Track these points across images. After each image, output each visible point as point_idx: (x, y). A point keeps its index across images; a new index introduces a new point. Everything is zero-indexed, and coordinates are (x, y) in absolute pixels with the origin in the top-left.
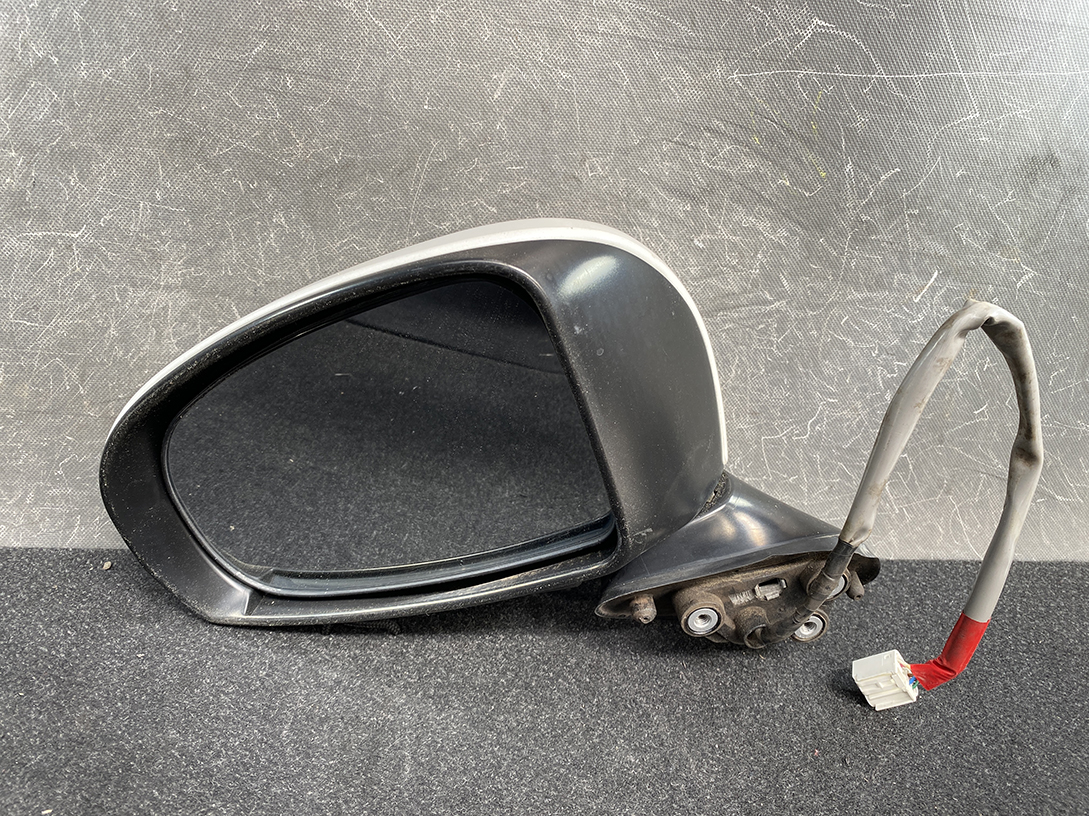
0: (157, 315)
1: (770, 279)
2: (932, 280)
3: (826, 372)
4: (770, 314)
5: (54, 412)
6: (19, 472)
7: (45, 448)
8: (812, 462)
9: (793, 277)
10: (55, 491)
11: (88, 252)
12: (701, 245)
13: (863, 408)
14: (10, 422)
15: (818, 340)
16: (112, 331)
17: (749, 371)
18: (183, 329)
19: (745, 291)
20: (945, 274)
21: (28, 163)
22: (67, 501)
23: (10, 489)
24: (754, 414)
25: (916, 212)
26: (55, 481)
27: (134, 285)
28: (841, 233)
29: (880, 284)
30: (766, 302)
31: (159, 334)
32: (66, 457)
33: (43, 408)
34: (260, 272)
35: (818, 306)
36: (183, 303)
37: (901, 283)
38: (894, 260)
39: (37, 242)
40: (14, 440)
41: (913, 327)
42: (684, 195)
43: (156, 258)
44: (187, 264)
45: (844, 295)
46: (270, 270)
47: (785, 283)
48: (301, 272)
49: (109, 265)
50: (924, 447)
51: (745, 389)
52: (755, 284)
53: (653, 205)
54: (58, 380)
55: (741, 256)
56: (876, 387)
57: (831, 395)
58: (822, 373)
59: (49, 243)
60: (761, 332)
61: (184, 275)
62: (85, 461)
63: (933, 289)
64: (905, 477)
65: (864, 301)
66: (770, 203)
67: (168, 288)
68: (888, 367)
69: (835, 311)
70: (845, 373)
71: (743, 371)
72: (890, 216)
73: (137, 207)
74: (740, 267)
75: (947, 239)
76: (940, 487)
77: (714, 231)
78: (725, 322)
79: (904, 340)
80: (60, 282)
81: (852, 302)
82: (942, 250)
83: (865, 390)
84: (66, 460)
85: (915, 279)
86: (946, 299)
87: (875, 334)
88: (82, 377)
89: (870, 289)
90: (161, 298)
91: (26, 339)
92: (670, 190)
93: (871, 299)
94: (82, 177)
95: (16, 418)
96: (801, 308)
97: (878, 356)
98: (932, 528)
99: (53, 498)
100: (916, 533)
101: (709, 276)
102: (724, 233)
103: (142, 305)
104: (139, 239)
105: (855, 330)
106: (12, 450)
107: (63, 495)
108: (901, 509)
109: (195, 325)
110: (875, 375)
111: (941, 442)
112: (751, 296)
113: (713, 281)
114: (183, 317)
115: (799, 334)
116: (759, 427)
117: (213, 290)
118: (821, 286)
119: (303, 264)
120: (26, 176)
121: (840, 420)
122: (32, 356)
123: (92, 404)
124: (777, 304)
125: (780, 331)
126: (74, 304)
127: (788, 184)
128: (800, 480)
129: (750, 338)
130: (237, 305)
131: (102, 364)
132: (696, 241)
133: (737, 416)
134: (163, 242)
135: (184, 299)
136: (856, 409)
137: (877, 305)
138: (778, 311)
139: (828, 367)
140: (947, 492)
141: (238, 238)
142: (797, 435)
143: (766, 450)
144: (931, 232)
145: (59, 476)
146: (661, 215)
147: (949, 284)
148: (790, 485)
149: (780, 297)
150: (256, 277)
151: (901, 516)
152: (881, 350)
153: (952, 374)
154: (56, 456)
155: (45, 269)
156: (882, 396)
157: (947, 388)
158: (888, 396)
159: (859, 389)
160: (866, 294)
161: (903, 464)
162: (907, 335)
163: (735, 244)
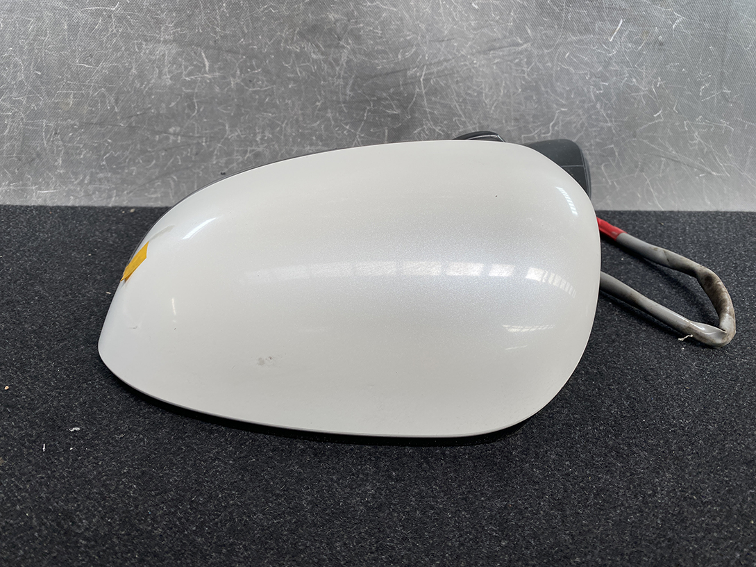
0: (159, 59)
1: (519, 29)
2: (620, 25)
3: (559, 90)
4: (521, 53)
5: (101, 124)
6: (80, 163)
7: (96, 147)
9: (534, 27)
10: (101, 175)
11: (121, 19)
12: (476, 7)
13: (584, 114)
14: (76, 130)
15: (552, 69)
16: (134, 71)
17: (511, 90)
18: (174, 68)
19: (505, 37)
20: (627, 21)
22: (108, 181)
23: (76, 174)
24: (516, 120)
26: (101, 168)
27: (146, 41)
29: (587, 30)
30: (518, 45)
31: (160, 72)
32: (108, 153)
33: (95, 121)
34: (218, 29)
35: (550, 46)
36: (174, 52)
37: (600, 29)
38: (595, 13)
39: (92, 13)
40: (79, 142)
41: (610, 58)
43: (159, 22)
44: (176, 26)
45: (566, 38)
46: (224, 28)
47: (529, 31)
48: (241, 28)
49: (132, 27)
51: (510, 103)
52: (511, 33)
54: (103, 102)
55: (501, 14)
56: (590, 101)
57: (563, 106)
58: (556, 91)
59: (98, 14)
60: (517, 65)
61: (174, 33)
62: (118, 156)
63: (621, 32)
64: (614, 161)
65: (580, 41)
67: (165, 42)
68: (597, 86)
69: (561, 49)
70: (570, 91)
71: (508, 91)
74: (501, 21)
76: (637, 167)
78: (494, 58)
79: (605, 67)
80: (105, 39)
81: (571, 43)
83: (583, 102)
84: (108, 155)
85: (609, 25)
86: (630, 38)
87: (586, 64)
88: (117, 101)
89: (581, 34)
90: (161, 49)
91: (85, 76)
93: (582, 41)
95: (80, 128)
96: (539, 48)
97: (590, 79)
98: (633, 194)
99: (100, 180)
100: (624, 197)
101: (482, 27)
103: (151, 53)
104: (149, 11)
105: (574, 62)
106: (77, 149)
107: (106, 178)
108: (612, 182)
109: (180, 66)
110: (589, 92)
111: (635, 136)
112: (509, 40)
113: (485, 30)
114: (174, 61)
115: (540, 66)
116: (520, 128)
117: (190, 44)
118: (550, 32)
119: (242, 23)
121: (570, 123)
122: (89, 87)
123: (122, 118)
124: (525, 46)
125: (528, 63)
126: (112, 54)
129: (511, 69)
130: (205, 52)
131: (128, 92)
132: (473, 4)
133: (506, 121)
134: (162, 12)
135: (174, 49)
136: (579, 115)
137: (587, 44)
138: (526, 50)
139: (559, 87)
140: (642, 170)
141: (204, 8)
142: (544, 133)
145: (103, 165)
147: (631, 28)
149: (526, 41)
150: (215, 33)
151: (613, 187)
152: (592, 75)
153: (637, 90)
154: (102, 152)
155: (97, 30)
156: (594, 107)
157: (635, 99)
158: (598, 106)
159: (580, 101)
160: (579, 37)
161: (612, 153)
162: (607, 64)
163: (497, 6)
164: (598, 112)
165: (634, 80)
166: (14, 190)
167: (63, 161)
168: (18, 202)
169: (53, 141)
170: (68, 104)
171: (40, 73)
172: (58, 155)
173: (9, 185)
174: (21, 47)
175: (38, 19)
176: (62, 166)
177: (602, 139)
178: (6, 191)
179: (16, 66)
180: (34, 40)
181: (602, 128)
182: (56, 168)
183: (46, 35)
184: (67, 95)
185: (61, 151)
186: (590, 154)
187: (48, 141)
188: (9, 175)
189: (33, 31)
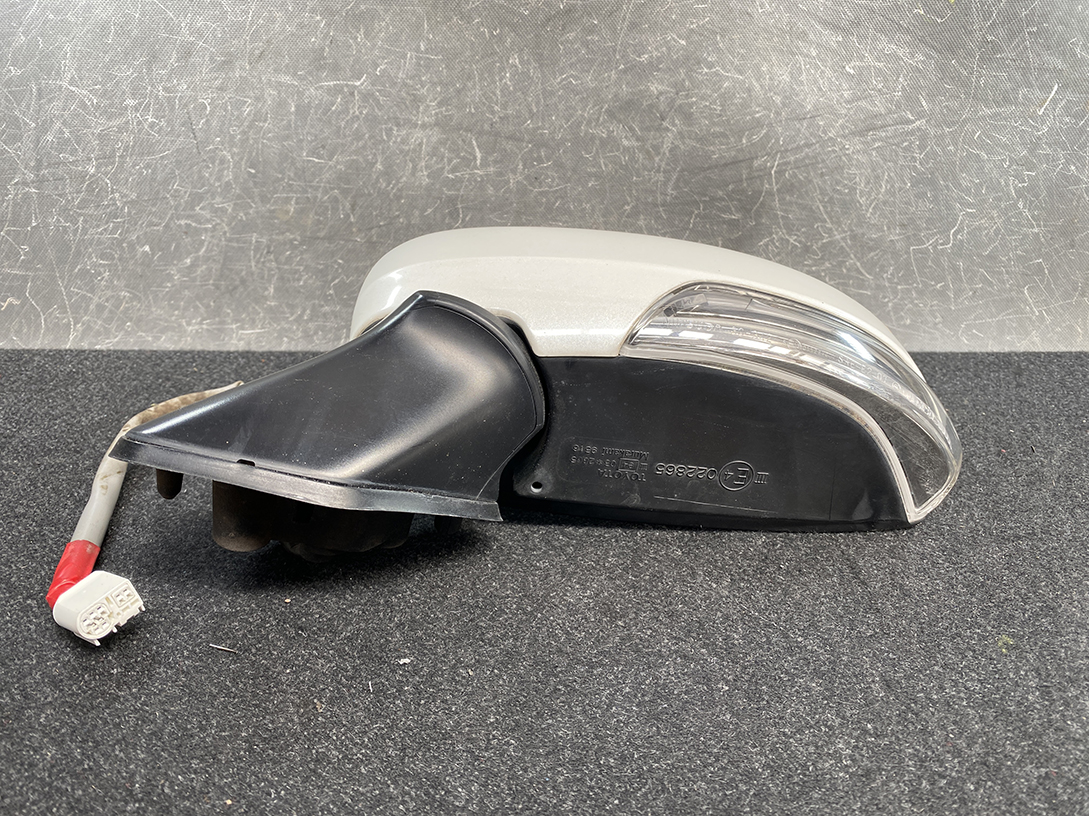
0: (414, 150)
1: (910, 100)
2: (1053, 92)
3: (964, 183)
4: (912, 133)
5: (330, 238)
6: (299, 292)
7: (321, 271)
8: (956, 269)
9: (931, 97)
10: (326, 309)
11: (366, 97)
12: (852, 72)
13: (999, 217)
14: (296, 247)
15: (955, 154)
16: (379, 166)
17: (897, 185)
18: (433, 162)
19: (890, 112)
20: (1064, 87)
21: (328, 25)
22: (336, 317)
23: (292, 307)
24: (903, 226)
25: (1035, 29)
26: (327, 299)
27: (398, 125)
28: (970, 54)
29: (1007, 99)
30: (908, 122)
31: (415, 168)
32: (337, 277)
33: (322, 234)
34: (496, 108)
35: (954, 123)
36: (434, 139)
37: (1025, 97)
38: (1018, 76)
39: (329, 89)
40: (299, 264)
41: (1039, 138)
42: (836, 27)
43: (417, 100)
44: (440, 105)
45: (976, 112)
46: (504, 107)
47: (924, 103)
48: (529, 106)
49: (380, 107)
50: (1057, 251)
51: (894, 202)
52: (898, 106)
53: (811, 36)
54: (335, 210)
55: (886, 80)
56: (1009, 198)
57: (970, 205)
58: (960, 185)
59: (338, 90)
60: (906, 149)
61: (436, 114)
62: (352, 282)
63: (1054, 100)
64: (1042, 281)
65: (995, 116)
66: (908, 31)
67: (424, 126)
68: (1018, 177)
69: (968, 127)
70: (981, 185)
71: (892, 186)
72: (1012, 35)
73: (404, 56)
74: (885, 90)
75: (1064, 54)
76: (1075, 290)
77: (862, 58)
78: (874, 140)
79: (1032, 151)
80: (343, 124)
81: (983, 118)
82: (1059, 64)
83: (999, 199)
84: (337, 281)
85: (1038, 92)
86: (1067, 110)
87: (1005, 146)
88: (353, 207)
89: (998, 105)
90: (418, 135)
91: (313, 174)
92: (825, 23)
93: (1000, 115)
94: (367, 35)
95: (301, 244)
96: (938, 125)
97: (1009, 167)
98: (1071, 328)
99: (325, 315)
100: (1057, 333)
101: (859, 99)
102: (870, 59)
103: (403, 142)
104: (405, 85)
105: (988, 144)
106: (295, 273)
107: (333, 312)
108: (1040, 312)
109: (442, 159)
110: (1007, 185)
111: (1073, 247)
112: (895, 116)
113: (863, 103)
114: (434, 152)
115: (938, 150)
116: (908, 238)
117: (459, 127)
118: (954, 104)
119: (530, 99)
120: (327, 35)
121: (979, 228)
122: (316, 189)
123: (359, 230)
124: (918, 123)
125: (922, 147)
126: (352, 143)
127: (922, 12)
128: (946, 287)
129: (897, 155)
130: (476, 139)
131: (370, 195)
132: (847, 68)
133: (889, 228)
134: (423, 87)
135: (436, 135)
136: (992, 218)
137: (1006, 119)
138: (919, 129)
139: (965, 179)
140: (1083, 295)
141: (480, 80)
142: (942, 244)
143: (915, 260)
144: (1049, 48)
145: (330, 295)
146: (819, 45)
147: (1069, 96)
148: (938, 291)
149: (920, 116)
150: (493, 113)
151: (1041, 318)
152: (1012, 161)
153: (1078, 181)
154: (330, 277)
155: (333, 112)
156: (1015, 205)
157: (1074, 194)
158: (1021, 205)
159: (995, 199)
160: (995, 110)
161: (1040, 269)
162: (1034, 147)
163: (880, 70)
164: (1021, 213)
165: (1073, 168)
166: (207, 330)
167: (275, 289)
168: (212, 346)
169: (264, 262)
170: (287, 212)
171: (253, 171)
172: (269, 281)
173: (201, 323)
174: (232, 137)
175: (257, 99)
176: (274, 297)
177: (1026, 251)
178: (197, 331)
179: (223, 161)
180: (250, 127)
181: (1026, 236)
182: (266, 298)
183: (265, 121)
184: (287, 200)
185: (273, 275)
186: (1007, 272)
187: (258, 262)
188: (202, 310)
189: (248, 115)
